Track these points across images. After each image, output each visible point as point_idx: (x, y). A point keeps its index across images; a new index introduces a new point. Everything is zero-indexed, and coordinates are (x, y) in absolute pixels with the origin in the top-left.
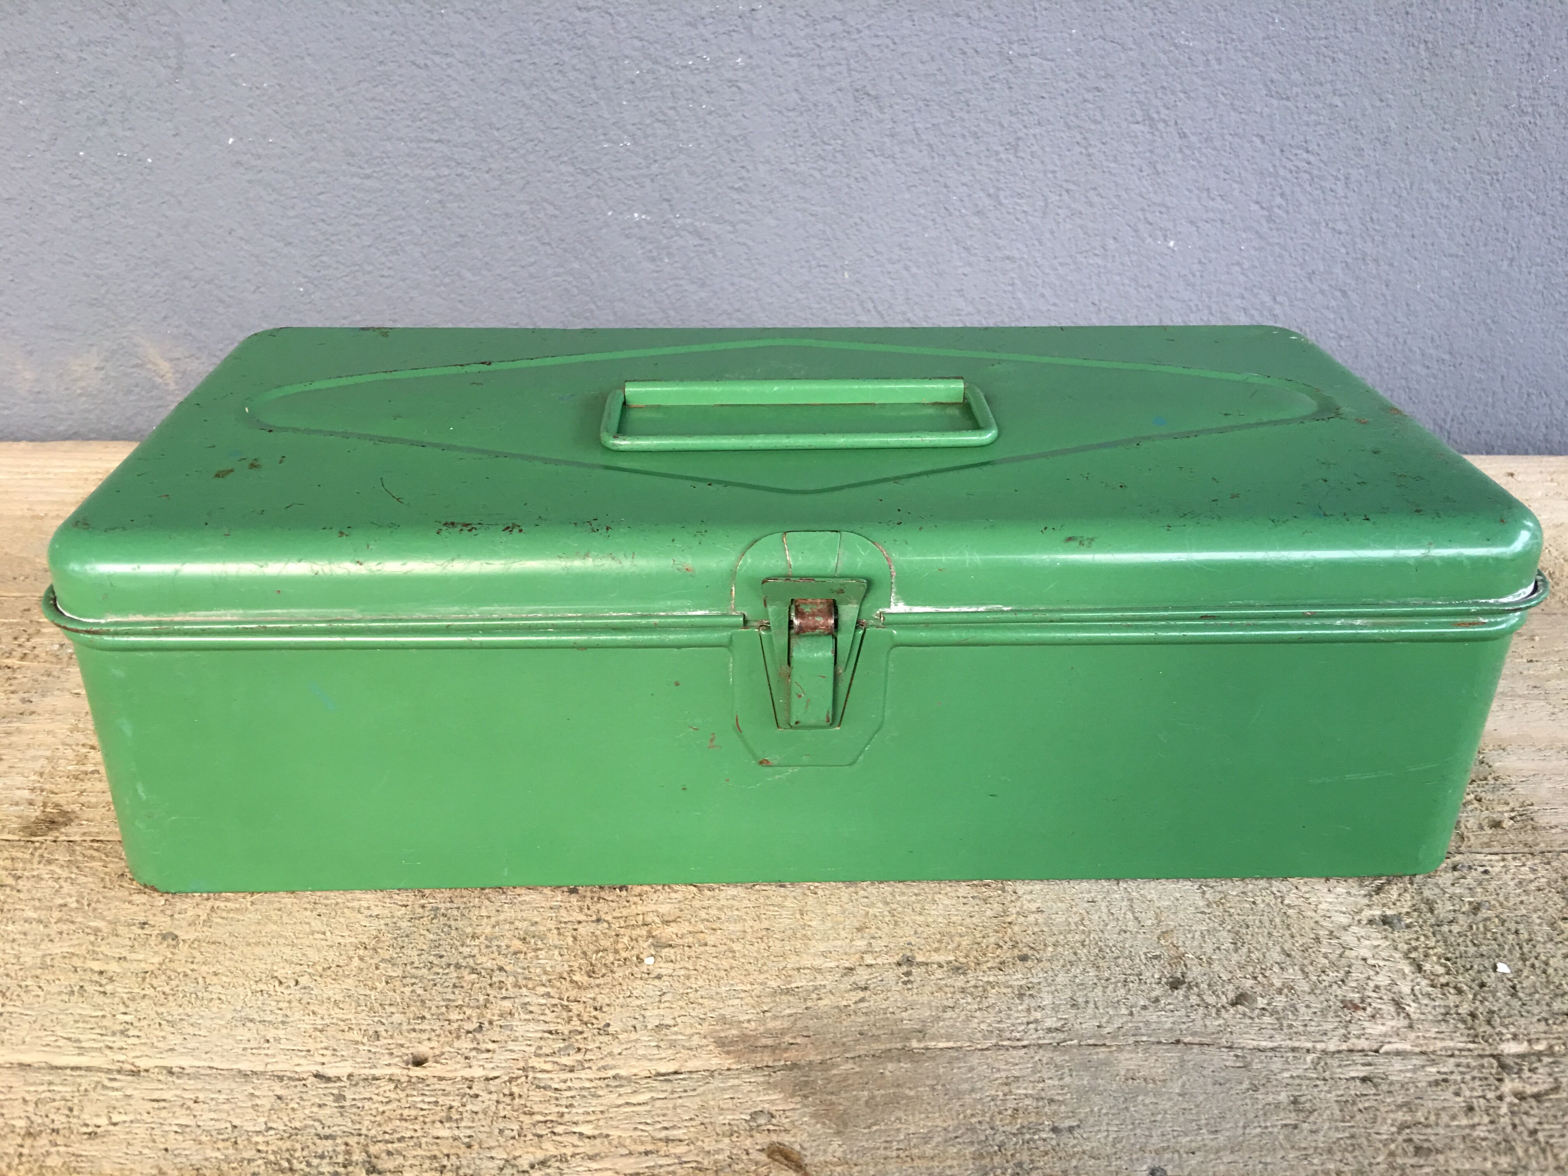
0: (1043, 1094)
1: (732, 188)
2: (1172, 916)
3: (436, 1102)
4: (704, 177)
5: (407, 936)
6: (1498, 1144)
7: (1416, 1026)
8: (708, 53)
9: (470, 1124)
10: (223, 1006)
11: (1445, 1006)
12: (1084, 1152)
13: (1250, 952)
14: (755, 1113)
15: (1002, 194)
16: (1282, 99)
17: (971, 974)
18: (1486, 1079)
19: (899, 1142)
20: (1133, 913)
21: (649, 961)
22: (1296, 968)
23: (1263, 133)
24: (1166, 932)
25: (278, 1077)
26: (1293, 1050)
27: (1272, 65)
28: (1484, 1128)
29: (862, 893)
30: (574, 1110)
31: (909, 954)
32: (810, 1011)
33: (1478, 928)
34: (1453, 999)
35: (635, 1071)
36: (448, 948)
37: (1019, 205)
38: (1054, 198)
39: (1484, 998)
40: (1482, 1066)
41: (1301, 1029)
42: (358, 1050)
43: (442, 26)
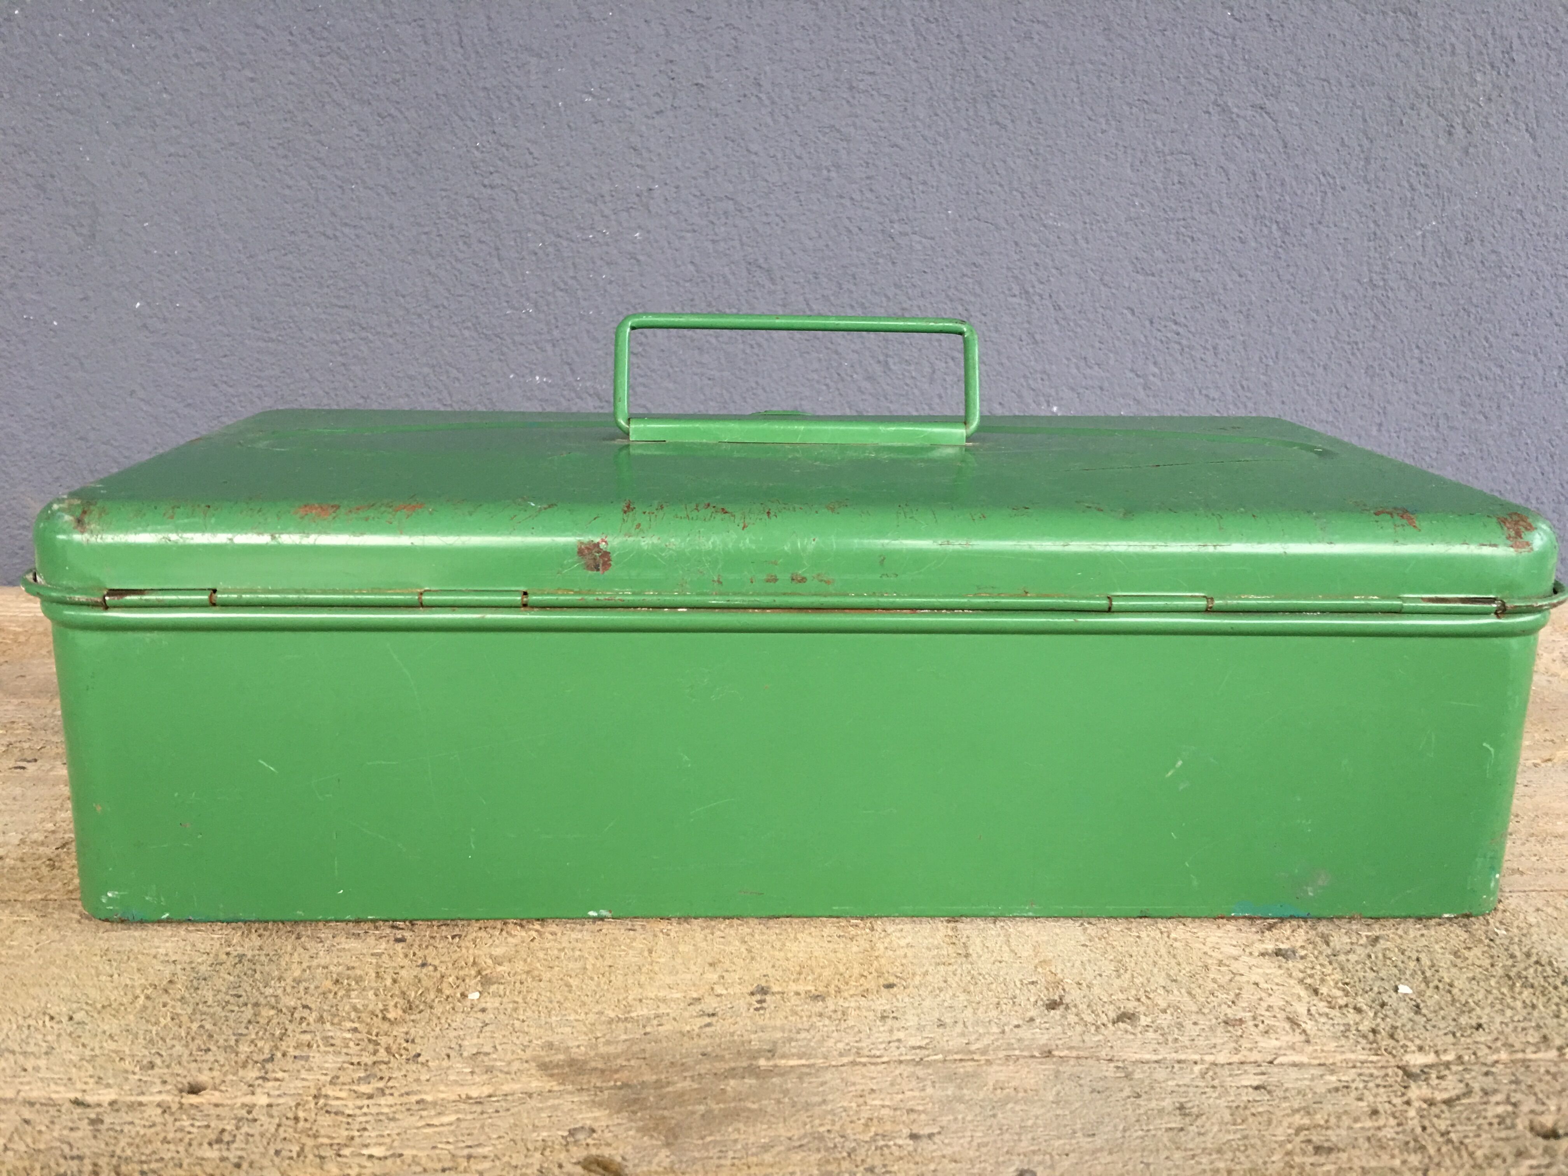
0: (902, 1105)
2: (1051, 948)
3: (208, 1126)
4: (602, 342)
5: (205, 979)
6: (1407, 1143)
7: (1312, 1041)
8: (607, 228)
9: (244, 1146)
11: (1344, 1025)
12: (944, 1157)
13: (1133, 977)
14: (575, 1129)
15: (890, 360)
16: (1148, 275)
17: (830, 1001)
18: (1391, 1086)
19: (735, 1151)
20: (1010, 946)
21: (474, 996)
22: (1183, 991)
23: (1132, 306)
24: (1044, 961)
25: (29, 1103)
26: (1179, 1062)
27: (1135, 243)
28: (1392, 1131)
29: (718, 933)
30: (366, 1134)
31: (764, 984)
32: (648, 1036)
33: (1376, 957)
34: (1352, 1017)
35: (443, 1096)
36: (249, 989)
37: (907, 371)
39: (1386, 1016)
40: (1387, 1075)
41: (1187, 1043)
42: (127, 1079)
43: (352, 199)
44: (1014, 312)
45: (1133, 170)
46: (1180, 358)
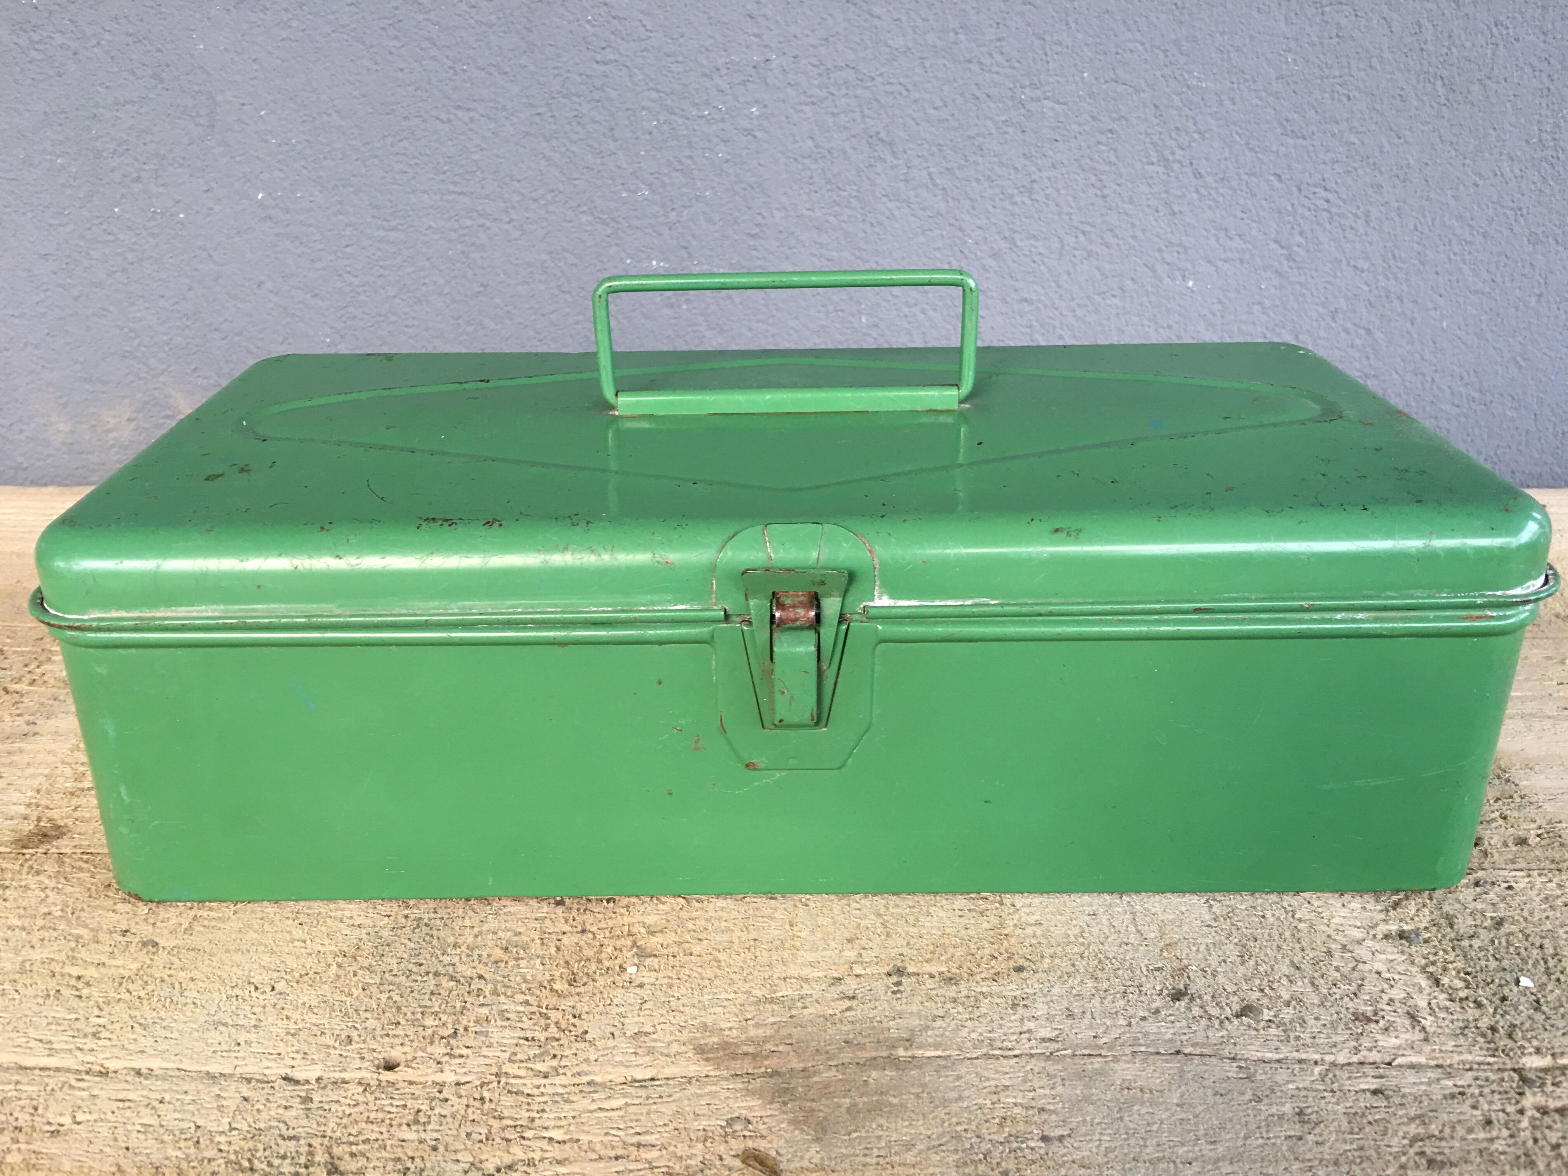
0: (1033, 1103)
1: (749, 235)
2: (1176, 929)
3: (405, 1106)
4: (721, 223)
5: (388, 945)
6: (1518, 1157)
7: (1431, 1040)
8: (724, 103)
9: (438, 1128)
10: (198, 1010)
11: (1464, 1020)
12: (1074, 1162)
13: (1257, 964)
14: (732, 1119)
15: (1016, 236)
16: (1298, 138)
17: (963, 985)
18: (1506, 1092)
19: (879, 1149)
20: (1136, 926)
21: (632, 970)
22: (1306, 981)
23: (1279, 172)
24: (1170, 945)
25: (246, 1079)
26: (1300, 1061)
27: (1286, 104)
28: (1503, 1142)
29: (854, 905)
30: (545, 1115)
31: (900, 964)
32: (794, 1019)
33: (1500, 943)
34: (1472, 1013)
35: (611, 1077)
36: (428, 956)
37: (1036, 247)
38: (1070, 240)
39: (1506, 1012)
40: (1503, 1080)
41: (1309, 1041)
42: (329, 1054)
43: (464, 81)
44: (1151, 182)
45: (1286, 23)
46: (1328, 227)
